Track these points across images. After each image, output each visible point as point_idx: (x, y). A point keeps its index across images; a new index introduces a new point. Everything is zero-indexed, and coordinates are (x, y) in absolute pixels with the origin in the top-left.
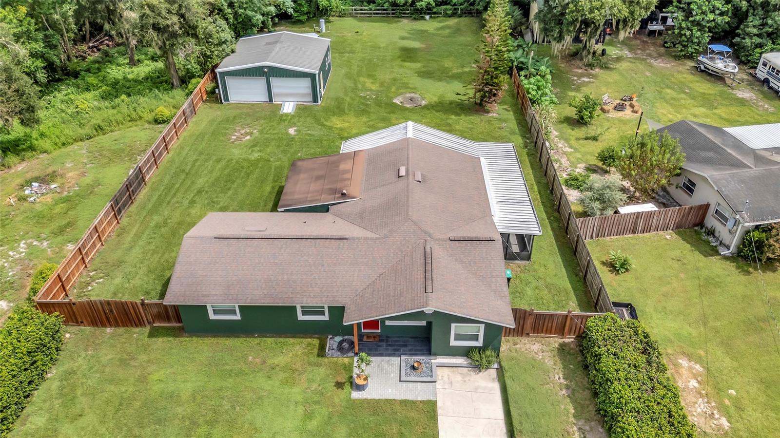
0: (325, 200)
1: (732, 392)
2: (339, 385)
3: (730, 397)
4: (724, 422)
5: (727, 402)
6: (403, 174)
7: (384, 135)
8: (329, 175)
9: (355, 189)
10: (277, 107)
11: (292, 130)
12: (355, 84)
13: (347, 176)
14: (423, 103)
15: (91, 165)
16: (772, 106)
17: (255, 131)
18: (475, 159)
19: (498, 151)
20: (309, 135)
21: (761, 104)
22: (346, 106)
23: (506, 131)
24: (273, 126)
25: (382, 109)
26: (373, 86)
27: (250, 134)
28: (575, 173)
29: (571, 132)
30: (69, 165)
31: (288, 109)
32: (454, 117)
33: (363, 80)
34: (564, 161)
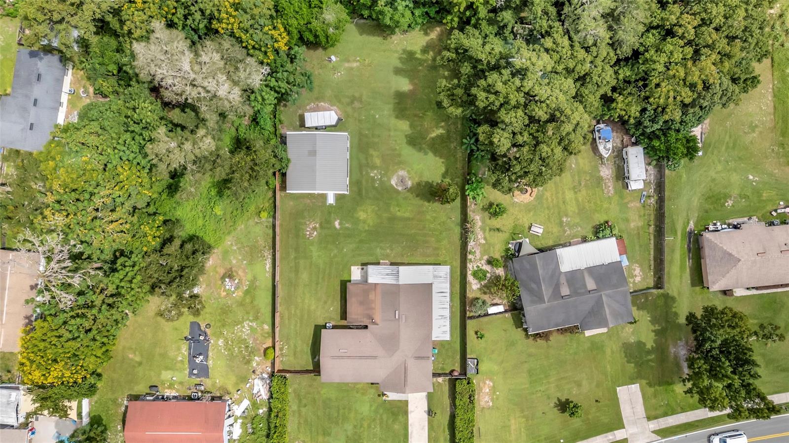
0: (366, 322)
1: (498, 393)
2: (379, 395)
3: (496, 395)
4: (491, 404)
5: (495, 397)
6: (397, 317)
7: (388, 271)
8: (365, 302)
9: (378, 318)
10: (324, 197)
11: (337, 224)
12: (367, 159)
13: (373, 305)
14: (409, 184)
15: (245, 262)
16: (614, 188)
17: (317, 226)
18: (430, 285)
19: (442, 274)
20: (347, 228)
21: (609, 184)
22: (364, 192)
23: (453, 222)
24: (326, 220)
25: (385, 194)
26: (378, 162)
27: (315, 229)
28: (480, 265)
29: (488, 221)
30: (234, 262)
31: (331, 200)
32: (426, 204)
33: (372, 152)
34: (478, 254)
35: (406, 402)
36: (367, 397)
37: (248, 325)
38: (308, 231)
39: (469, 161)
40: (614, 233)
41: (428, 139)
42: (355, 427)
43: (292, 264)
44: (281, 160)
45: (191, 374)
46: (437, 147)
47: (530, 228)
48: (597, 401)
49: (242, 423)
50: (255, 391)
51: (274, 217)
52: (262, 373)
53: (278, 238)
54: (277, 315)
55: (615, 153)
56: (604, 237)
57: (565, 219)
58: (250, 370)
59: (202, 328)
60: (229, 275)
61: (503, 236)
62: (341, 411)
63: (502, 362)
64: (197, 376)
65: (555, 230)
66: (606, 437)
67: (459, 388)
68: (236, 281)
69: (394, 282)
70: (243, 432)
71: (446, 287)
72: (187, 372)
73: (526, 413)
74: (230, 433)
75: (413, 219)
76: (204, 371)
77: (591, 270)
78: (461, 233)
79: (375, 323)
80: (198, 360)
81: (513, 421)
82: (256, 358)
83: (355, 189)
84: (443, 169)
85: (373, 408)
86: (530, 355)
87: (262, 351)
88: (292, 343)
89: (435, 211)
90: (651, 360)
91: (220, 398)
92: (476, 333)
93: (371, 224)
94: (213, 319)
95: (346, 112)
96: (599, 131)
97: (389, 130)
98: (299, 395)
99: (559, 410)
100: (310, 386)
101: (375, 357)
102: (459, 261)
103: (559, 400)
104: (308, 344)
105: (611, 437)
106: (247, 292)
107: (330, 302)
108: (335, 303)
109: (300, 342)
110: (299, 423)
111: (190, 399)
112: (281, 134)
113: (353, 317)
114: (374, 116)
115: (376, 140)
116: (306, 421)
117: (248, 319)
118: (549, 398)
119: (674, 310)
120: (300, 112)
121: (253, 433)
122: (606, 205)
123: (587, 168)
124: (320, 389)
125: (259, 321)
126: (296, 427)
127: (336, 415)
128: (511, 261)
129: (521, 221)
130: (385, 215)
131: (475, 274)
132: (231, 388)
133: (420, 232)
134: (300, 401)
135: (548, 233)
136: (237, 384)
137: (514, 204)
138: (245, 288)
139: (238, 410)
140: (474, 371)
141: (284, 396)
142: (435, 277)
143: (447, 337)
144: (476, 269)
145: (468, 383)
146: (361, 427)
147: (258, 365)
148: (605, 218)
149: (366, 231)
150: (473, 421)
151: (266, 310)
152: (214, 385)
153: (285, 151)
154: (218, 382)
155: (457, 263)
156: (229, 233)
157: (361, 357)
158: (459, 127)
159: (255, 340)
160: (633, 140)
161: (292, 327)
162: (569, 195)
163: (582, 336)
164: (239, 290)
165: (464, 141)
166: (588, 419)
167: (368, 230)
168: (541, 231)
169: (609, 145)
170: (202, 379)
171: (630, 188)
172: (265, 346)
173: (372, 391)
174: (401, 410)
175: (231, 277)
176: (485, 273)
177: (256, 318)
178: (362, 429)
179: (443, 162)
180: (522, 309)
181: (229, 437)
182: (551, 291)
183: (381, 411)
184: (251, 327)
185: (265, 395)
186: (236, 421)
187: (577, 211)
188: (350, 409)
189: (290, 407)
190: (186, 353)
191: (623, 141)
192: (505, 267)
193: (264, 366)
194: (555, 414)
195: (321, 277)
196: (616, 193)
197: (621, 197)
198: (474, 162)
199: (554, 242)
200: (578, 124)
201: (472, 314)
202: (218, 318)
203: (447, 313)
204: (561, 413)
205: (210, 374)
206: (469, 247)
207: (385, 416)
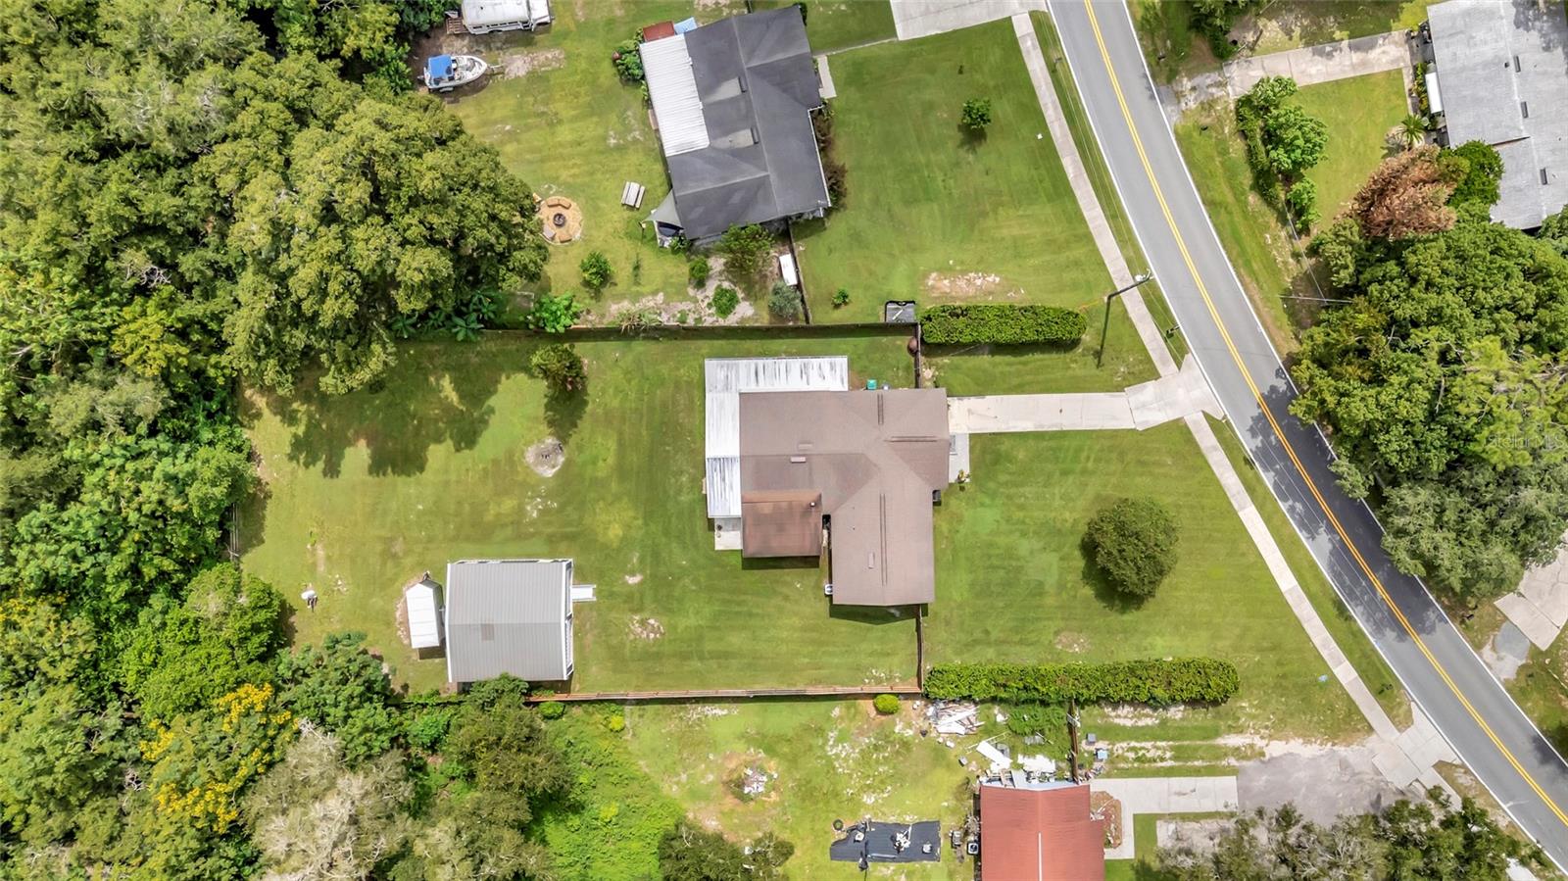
0: (816, 518)
1: (951, 262)
2: (962, 489)
3: (955, 264)
5: (958, 268)
6: (803, 459)
7: (717, 478)
8: (779, 519)
9: (807, 496)
10: (580, 606)
11: (633, 580)
12: (504, 526)
13: (784, 505)
14: (550, 441)
15: (711, 757)
16: (548, 48)
17: (637, 617)
18: (744, 397)
19: (721, 375)
20: (642, 560)
21: (542, 58)
22: (569, 530)
23: (623, 354)
24: (625, 602)
25: (570, 487)
26: (508, 504)
27: (643, 623)
28: (707, 301)
29: (620, 288)
30: (711, 778)
31: (586, 593)
32: (589, 408)
33: (489, 517)
34: (685, 306)
35: (975, 438)
36: (966, 514)
37: (832, 746)
38: (648, 636)
39: (503, 327)
40: (632, 47)
41: (461, 407)
42: (1024, 534)
43: (713, 664)
44: (500, 693)
45: (932, 856)
46: (475, 389)
47: (632, 208)
48: (961, 72)
49: (1025, 754)
50: (961, 730)
51: (623, 702)
52: (927, 718)
53: (662, 695)
54: (811, 691)
55: (482, 48)
56: (640, 67)
57: (612, 141)
58: (921, 740)
59: (843, 836)
60: (737, 786)
61: (649, 258)
62: (995, 562)
63: (892, 255)
64: (935, 843)
65: (634, 158)
66: (1028, 52)
67: (939, 337)
68: (749, 772)
69: (737, 467)
70: (1041, 752)
71: (745, 366)
72: (929, 864)
73: (988, 208)
74: (1044, 778)
75: (621, 434)
76: (926, 831)
77: (705, 89)
78: (644, 338)
79: (818, 502)
80: (906, 844)
81: (1005, 232)
82: (897, 730)
83: (563, 546)
84: (521, 377)
85: (987, 501)
86: (876, 202)
87: (883, 718)
88: (866, 661)
89: (604, 391)
91: (977, 798)
92: (837, 306)
93: (631, 513)
94: (823, 816)
95: (412, 569)
96: (437, 82)
97: (447, 483)
98: (966, 645)
99: (981, 144)
100: (948, 623)
101: (882, 499)
102: (700, 343)
103: (962, 145)
104: (868, 629)
105: (1029, 43)
106: (771, 751)
107: (785, 590)
108: (788, 579)
109: (864, 646)
110: (1021, 642)
111: (978, 858)
112: (459, 693)
113: (807, 543)
114: (420, 514)
115: (467, 507)
116: (1016, 630)
117: (822, 747)
118: (957, 164)
120: (416, 657)
121: (1042, 732)
122: (584, 65)
123: (512, 101)
124: (953, 604)
125: (826, 726)
126: (1028, 649)
127: (1002, 573)
128: (697, 243)
129: (618, 225)
130: (614, 486)
131: (725, 310)
132: (958, 779)
133: (645, 419)
134: (976, 642)
135: (639, 172)
136: (949, 766)
137: (586, 239)
138: (762, 755)
139: (1000, 762)
140: (910, 309)
141: (965, 673)
142: (727, 388)
143: (842, 362)
144: (713, 310)
145: (929, 319)
146: (1023, 522)
147: (910, 726)
148: (607, 65)
149: (646, 524)
150: (1001, 309)
151: (805, 712)
152: (953, 812)
153: (482, 684)
154: (946, 803)
155: (705, 345)
156: (655, 789)
157: (883, 527)
158: (436, 348)
159: (862, 732)
160: (453, 15)
161: (836, 660)
162: (565, 134)
163: (835, 104)
164: (766, 766)
165: (460, 337)
166: (996, 87)
167: (644, 518)
168: (635, 187)
169: (464, 60)
170: (941, 834)
171: (547, 19)
172: (873, 713)
173: (954, 504)
174: (988, 448)
175: (740, 784)
176: (721, 292)
177: (820, 731)
178: (1028, 520)
179: (508, 378)
180: (786, 219)
181: (1052, 780)
182: (745, 166)
183: (992, 485)
184: (838, 741)
185: (968, 711)
186: (1020, 767)
187: (595, 119)
188: (991, 545)
189: (989, 661)
190: (893, 866)
191: (457, 35)
192: (707, 254)
193: (913, 714)
194: (988, 154)
195: (737, 609)
196: (557, 45)
197: (566, 35)
198: (504, 317)
199: (656, 160)
200: (378, 122)
201: (802, 316)
202: (821, 805)
203: (796, 364)
204: (986, 139)
205: (933, 819)
206: (673, 323)
207: (1003, 478)
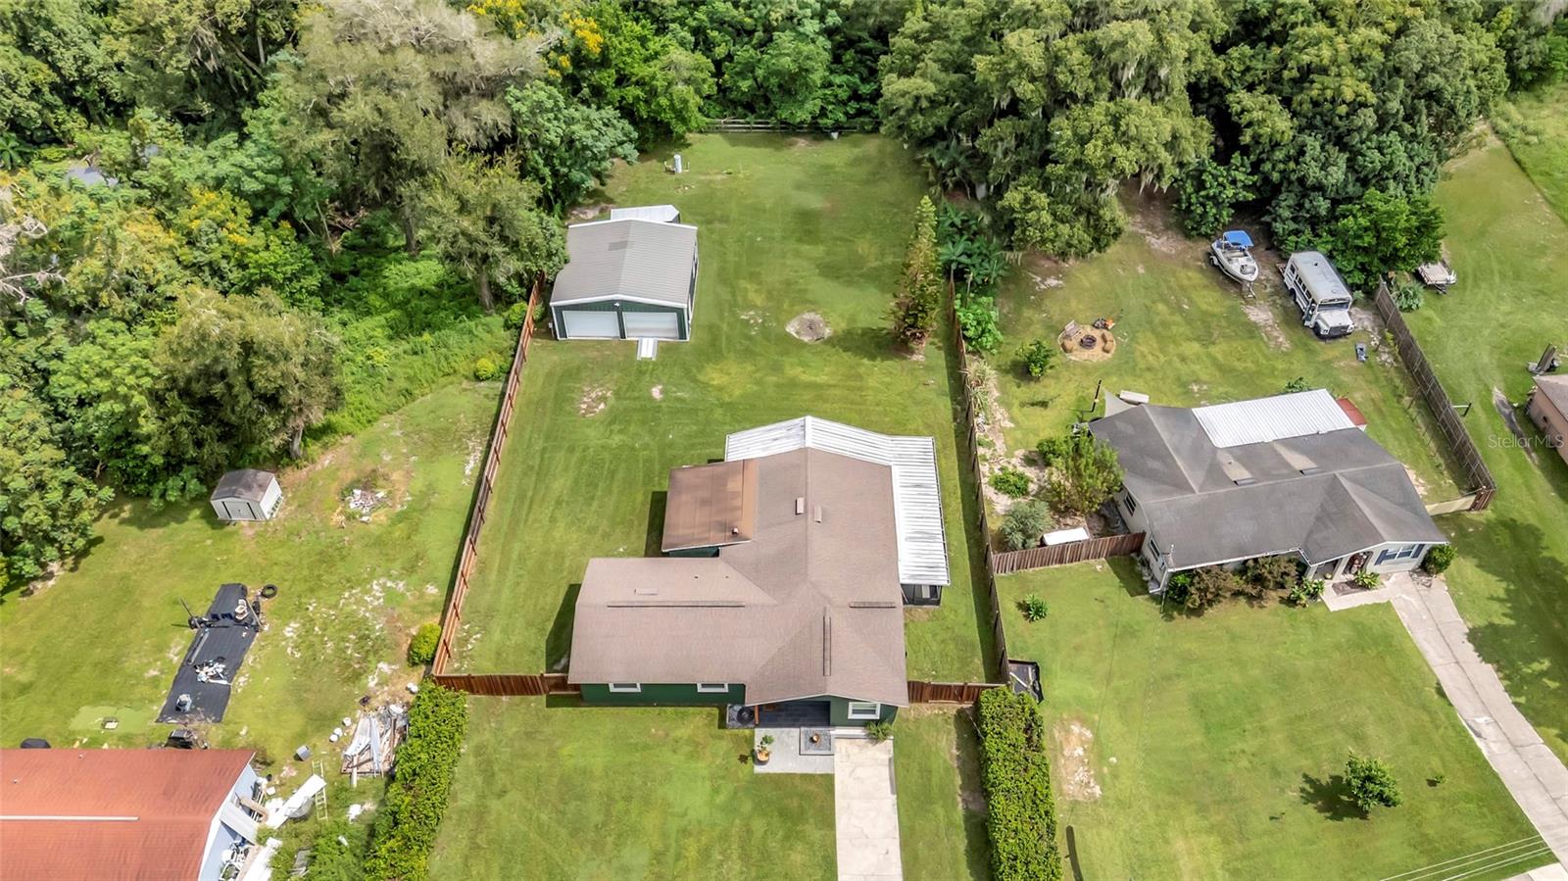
0: (715, 539)
1: (1113, 760)
2: (743, 759)
3: (1110, 765)
4: (1097, 790)
5: (1105, 770)
6: (800, 510)
7: (778, 434)
8: (718, 500)
9: (747, 523)
10: (632, 346)
11: (656, 392)
12: (733, 294)
13: (737, 502)
14: (827, 331)
15: (413, 458)
16: (1289, 338)
17: (609, 394)
18: (886, 469)
19: (914, 452)
20: (679, 400)
21: (1276, 334)
22: (724, 342)
23: (933, 390)
24: (630, 385)
25: (774, 345)
26: (756, 298)
27: (603, 399)
28: (1009, 466)
29: (1014, 390)
30: (387, 458)
31: (647, 352)
32: (866, 361)
33: (744, 284)
34: (1000, 445)
35: (827, 781)
36: (701, 764)
37: (384, 587)
38: (585, 403)
40: (1321, 384)
41: (865, 269)
42: (658, 856)
45: (170, 711)
48: (1432, 783)
49: (280, 851)
50: (352, 751)
52: (387, 704)
57: (1195, 388)
58: (356, 696)
59: (250, 597)
60: (366, 482)
61: (1056, 415)
62: (618, 808)
63: (1109, 678)
64: (187, 715)
68: (381, 494)
69: (791, 448)
70: (274, 878)
72: (159, 702)
73: (1215, 819)
75: (835, 386)
76: (213, 704)
77: (1290, 442)
78: (955, 411)
79: (738, 538)
80: (204, 673)
81: (1179, 845)
82: (380, 665)
83: (704, 336)
85: (721, 799)
86: (1187, 658)
87: (405, 646)
89: (887, 374)
90: (1543, 674)
92: (1024, 605)
93: (738, 392)
94: (288, 574)
95: (694, 210)
97: (783, 257)
98: (489, 762)
99: (1321, 810)
101: (736, 604)
102: (954, 459)
103: (1310, 780)
104: (542, 630)
106: (401, 518)
107: (618, 536)
108: (633, 537)
109: (519, 624)
113: (681, 532)
114: (752, 239)
115: (756, 269)
116: (494, 839)
117: (386, 574)
118: (1276, 773)
119: (1545, 554)
122: (1281, 366)
123: (1217, 309)
124: (558, 743)
125: (415, 578)
127: (597, 818)
129: (1092, 391)
130: (772, 379)
131: (1001, 484)
132: (277, 749)
136: (301, 737)
138: (399, 508)
139: (280, 811)
143: (940, 577)
144: (999, 472)
146: (678, 857)
147: (382, 682)
149: (722, 404)
151: (443, 553)
152: (227, 741)
154: (243, 733)
155: (951, 463)
157: (696, 604)
159: (392, 620)
161: (506, 590)
162: (1192, 349)
163: (1319, 610)
164: (382, 511)
167: (729, 403)
168: (1144, 400)
170: (199, 722)
172: (416, 632)
173: (720, 744)
175: (367, 486)
176: (1023, 480)
177: (410, 572)
178: (682, 864)
182: (1201, 471)
183: (747, 806)
184: (389, 592)
185: (380, 761)
186: (260, 835)
187: (1217, 373)
188: (646, 801)
190: (177, 660)
193: (400, 683)
194: (1307, 821)
196: (1295, 344)
197: (1312, 352)
202: (305, 573)
204: (1331, 818)
205: (228, 714)
206: (978, 435)
207: (759, 825)
